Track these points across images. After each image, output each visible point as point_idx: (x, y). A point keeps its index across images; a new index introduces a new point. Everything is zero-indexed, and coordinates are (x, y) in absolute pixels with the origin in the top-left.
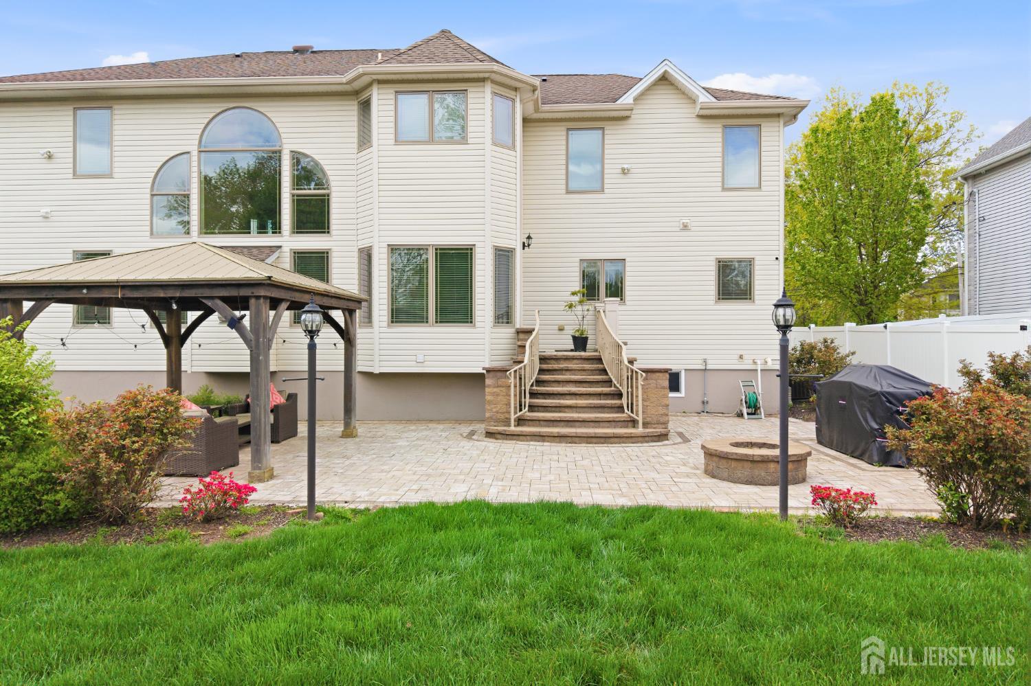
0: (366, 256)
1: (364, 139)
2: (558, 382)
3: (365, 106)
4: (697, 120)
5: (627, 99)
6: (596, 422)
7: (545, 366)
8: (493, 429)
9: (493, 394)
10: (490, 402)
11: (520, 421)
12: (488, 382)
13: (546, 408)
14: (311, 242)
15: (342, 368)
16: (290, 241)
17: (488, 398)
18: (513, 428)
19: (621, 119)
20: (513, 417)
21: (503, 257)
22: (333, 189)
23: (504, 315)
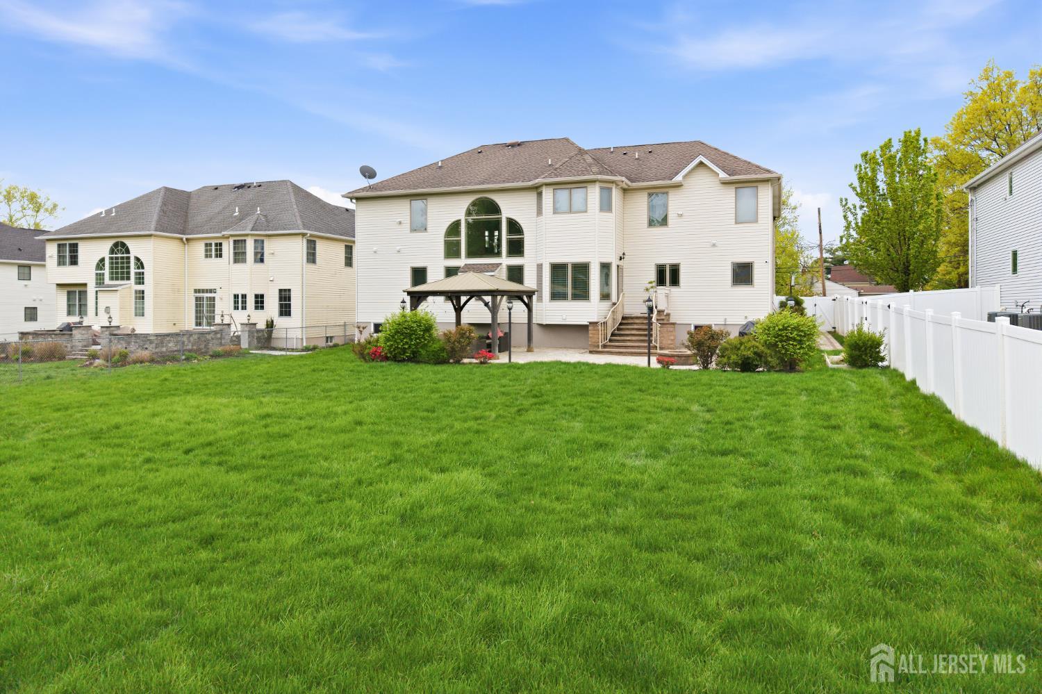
0: (540, 267)
1: (539, 212)
2: (628, 329)
3: (540, 194)
4: (721, 185)
5: (679, 178)
6: (639, 347)
7: (624, 322)
8: (591, 350)
9: (592, 334)
10: (591, 337)
11: (604, 346)
12: (590, 328)
13: (618, 341)
14: (515, 261)
15: (527, 322)
16: (506, 261)
17: (591, 335)
18: (600, 349)
19: (678, 186)
20: (600, 344)
21: (605, 267)
22: (525, 235)
23: (605, 296)
